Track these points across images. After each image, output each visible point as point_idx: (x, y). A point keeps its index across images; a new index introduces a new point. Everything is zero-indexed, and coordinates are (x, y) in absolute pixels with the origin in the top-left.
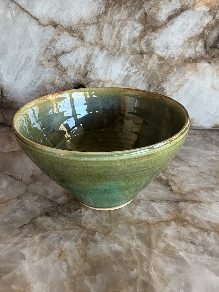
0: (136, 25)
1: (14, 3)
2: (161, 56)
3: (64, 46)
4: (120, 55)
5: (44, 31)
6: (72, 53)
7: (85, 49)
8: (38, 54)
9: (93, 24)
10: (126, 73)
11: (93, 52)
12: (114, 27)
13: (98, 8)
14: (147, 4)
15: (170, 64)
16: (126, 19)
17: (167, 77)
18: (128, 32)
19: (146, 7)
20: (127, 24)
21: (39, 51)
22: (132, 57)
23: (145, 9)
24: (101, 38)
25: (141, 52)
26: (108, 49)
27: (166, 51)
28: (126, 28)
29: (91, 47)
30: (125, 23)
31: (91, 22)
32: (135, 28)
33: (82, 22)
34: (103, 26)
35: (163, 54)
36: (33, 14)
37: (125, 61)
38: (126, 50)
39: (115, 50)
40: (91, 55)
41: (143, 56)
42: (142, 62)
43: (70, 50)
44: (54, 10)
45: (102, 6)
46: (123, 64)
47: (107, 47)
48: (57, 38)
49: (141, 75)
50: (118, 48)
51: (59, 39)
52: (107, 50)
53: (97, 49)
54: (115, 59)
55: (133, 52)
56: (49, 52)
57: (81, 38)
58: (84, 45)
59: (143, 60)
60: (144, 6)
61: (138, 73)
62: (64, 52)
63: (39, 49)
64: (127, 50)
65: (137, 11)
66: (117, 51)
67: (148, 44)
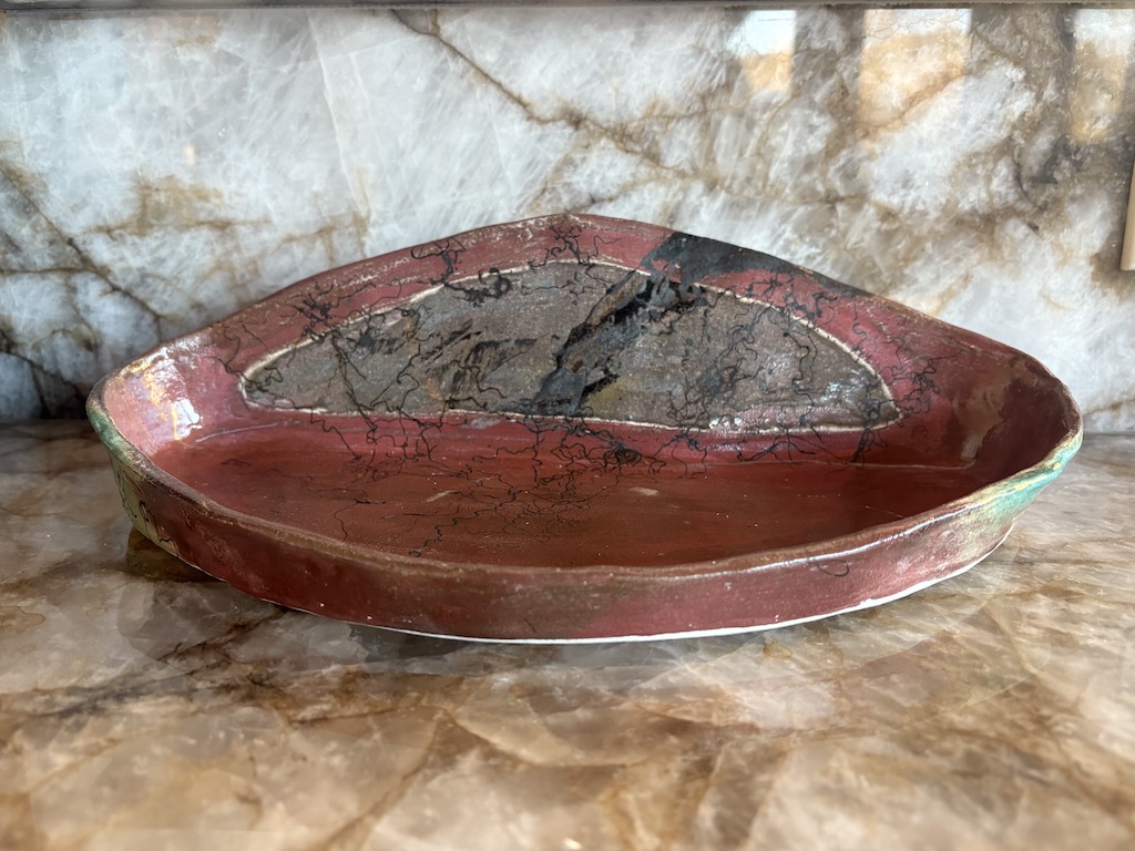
0: (816, 120)
1: (461, 60)
2: (887, 209)
3: (597, 180)
4: (764, 207)
5: (541, 139)
6: (620, 200)
7: (662, 190)
8: (515, 207)
9: (691, 117)
11: (684, 198)
12: (751, 125)
13: (708, 72)
14: (849, 63)
15: (916, 232)
16: (788, 102)
17: (907, 271)
18: (791, 138)
19: (845, 69)
20: (787, 116)
21: (521, 196)
22: (801, 210)
23: (840, 74)
24: (710, 156)
25: (828, 197)
26: (730, 187)
27: (902, 192)
28: (785, 127)
30: (782, 114)
31: (683, 112)
32: (812, 129)
33: (657, 112)
34: (719, 124)
35: (895, 201)
36: (514, 89)
37: (780, 224)
38: (783, 190)
39: (750, 192)
40: (678, 206)
41: (833, 208)
42: (831, 226)
43: (614, 191)
44: (577, 80)
45: (718, 69)
46: (774, 231)
47: (727, 183)
48: (578, 157)
50: (760, 184)
51: (584, 160)
52: (729, 190)
53: (698, 187)
54: (748, 218)
55: (806, 196)
57: (653, 157)
58: (658, 179)
59: (834, 220)
60: (840, 66)
61: (819, 259)
62: (596, 198)
63: (519, 191)
64: (788, 191)
65: (819, 81)
66: (758, 193)
67: (849, 174)
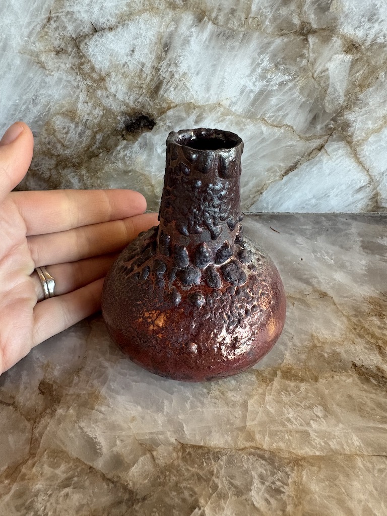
10: (260, 85)
29: (170, 13)
49: (296, 93)
56: (57, 29)
